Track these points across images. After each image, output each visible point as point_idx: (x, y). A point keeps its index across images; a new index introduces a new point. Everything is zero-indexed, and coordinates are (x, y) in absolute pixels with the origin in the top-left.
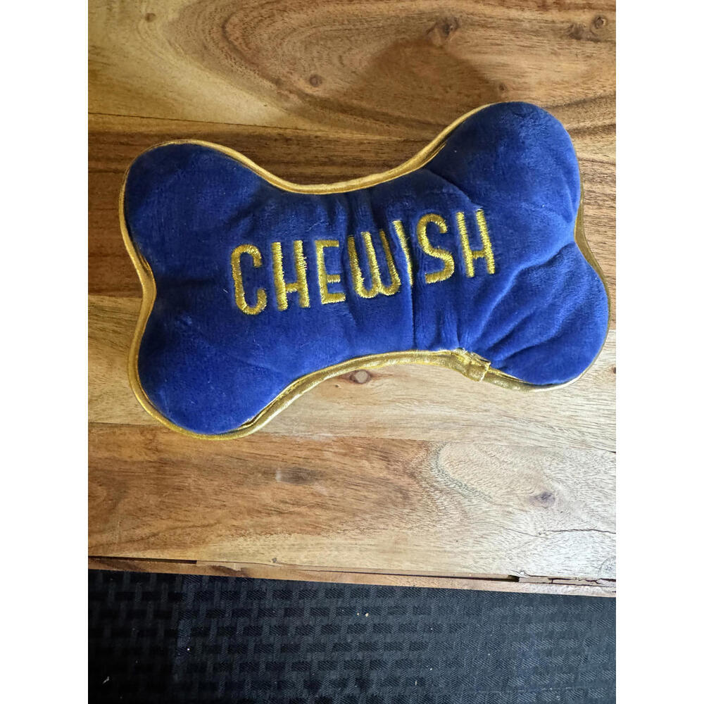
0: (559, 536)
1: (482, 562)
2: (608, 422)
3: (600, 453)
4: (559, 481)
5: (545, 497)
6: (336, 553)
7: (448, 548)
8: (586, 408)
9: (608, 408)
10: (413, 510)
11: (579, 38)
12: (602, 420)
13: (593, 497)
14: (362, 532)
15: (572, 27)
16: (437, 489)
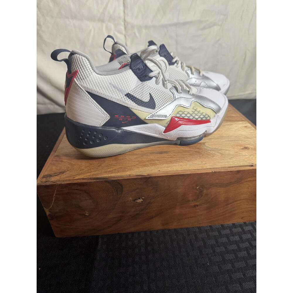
1: (236, 163)
6: (181, 167)
7: (221, 161)
10: (203, 155)
14: (188, 161)
16: (208, 150)
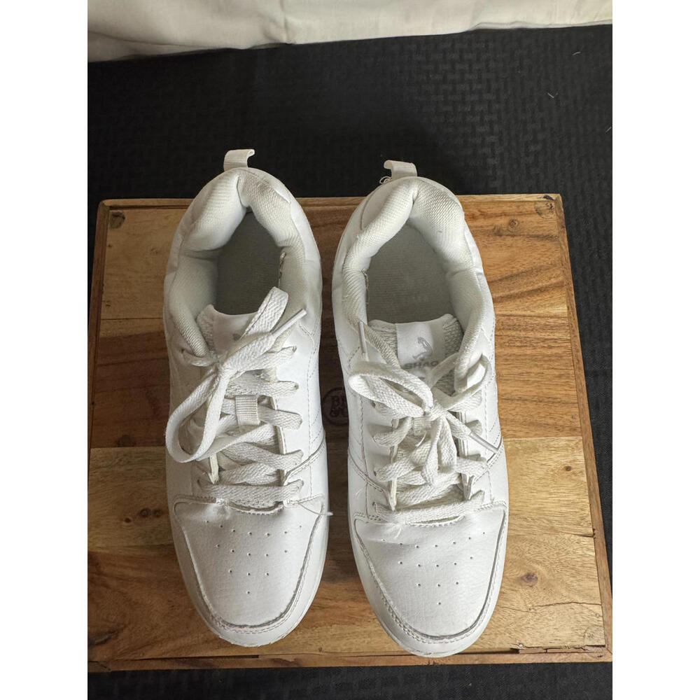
0: (545, 610)
2: (569, 510)
3: (567, 536)
4: (538, 563)
5: (530, 577)
8: (551, 500)
9: (566, 499)
11: (501, 236)
12: (564, 509)
13: (568, 573)
15: (494, 229)
